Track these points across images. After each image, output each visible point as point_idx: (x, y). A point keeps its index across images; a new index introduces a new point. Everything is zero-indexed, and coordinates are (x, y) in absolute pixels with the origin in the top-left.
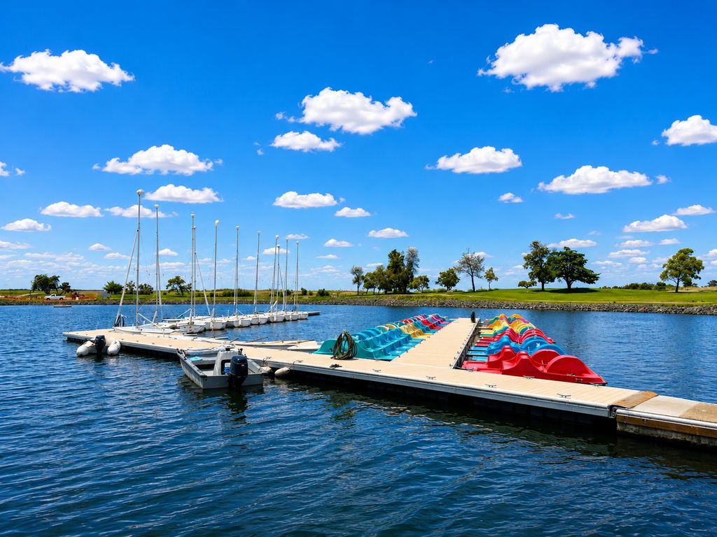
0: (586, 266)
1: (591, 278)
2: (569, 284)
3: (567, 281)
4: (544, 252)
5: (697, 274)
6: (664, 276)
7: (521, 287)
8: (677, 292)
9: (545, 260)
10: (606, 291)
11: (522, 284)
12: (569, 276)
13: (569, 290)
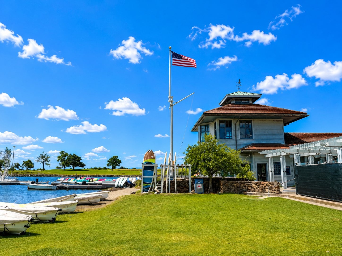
0: (81, 161)
1: (82, 165)
2: (74, 168)
3: (73, 166)
4: (66, 155)
5: (119, 165)
6: (108, 165)
7: (57, 169)
8: (112, 171)
9: (66, 158)
10: (87, 170)
11: (57, 167)
12: (74, 165)
13: (74, 170)
